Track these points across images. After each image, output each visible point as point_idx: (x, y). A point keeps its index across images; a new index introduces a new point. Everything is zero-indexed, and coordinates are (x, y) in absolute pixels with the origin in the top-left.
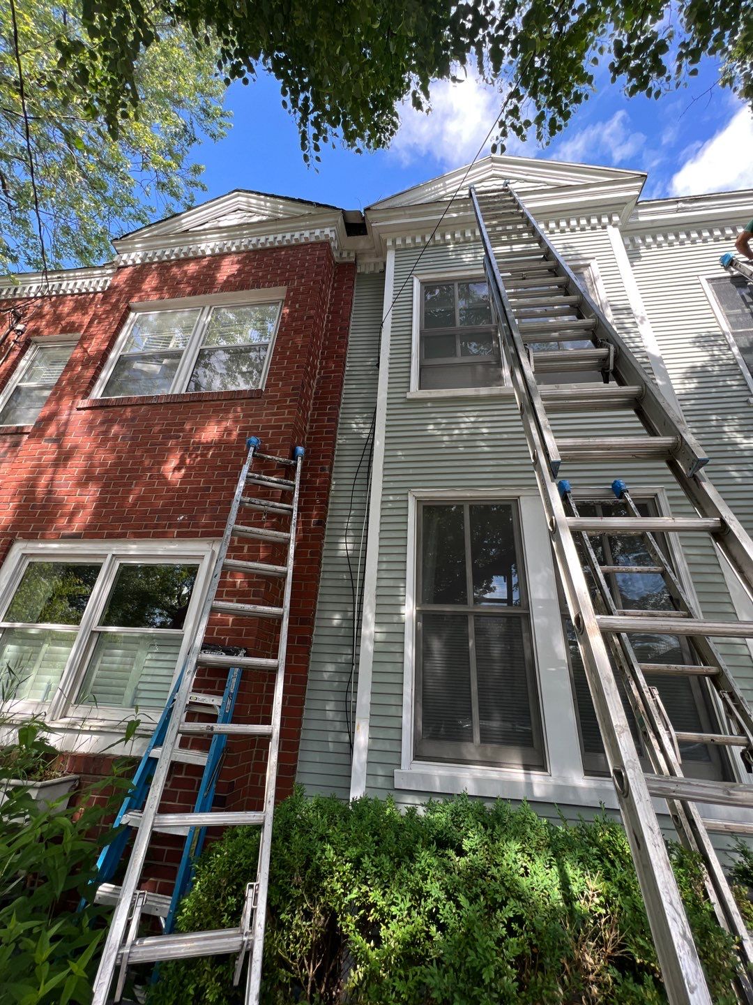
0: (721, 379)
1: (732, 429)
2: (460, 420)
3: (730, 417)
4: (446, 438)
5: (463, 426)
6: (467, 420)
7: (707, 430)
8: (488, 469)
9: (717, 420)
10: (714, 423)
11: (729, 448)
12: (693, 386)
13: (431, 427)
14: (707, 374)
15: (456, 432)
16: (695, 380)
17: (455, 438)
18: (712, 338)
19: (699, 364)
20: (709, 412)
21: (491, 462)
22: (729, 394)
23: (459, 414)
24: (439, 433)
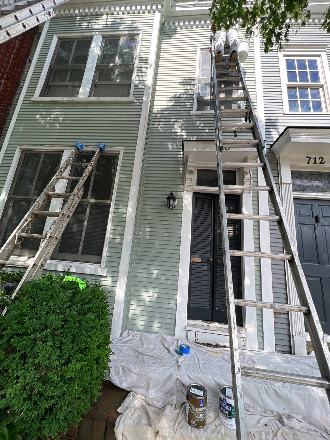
0: (184, 101)
1: (178, 126)
2: (52, 113)
3: (179, 120)
4: (43, 121)
5: (53, 116)
6: (55, 113)
7: (168, 126)
8: (55, 137)
9: (173, 121)
10: (171, 123)
11: (173, 135)
12: (171, 104)
13: (38, 116)
14: (180, 99)
15: (48, 119)
16: (173, 102)
17: (46, 122)
18: (190, 81)
19: (178, 94)
20: (172, 117)
21: (58, 134)
22: (184, 109)
23: (53, 110)
24: (40, 119)
